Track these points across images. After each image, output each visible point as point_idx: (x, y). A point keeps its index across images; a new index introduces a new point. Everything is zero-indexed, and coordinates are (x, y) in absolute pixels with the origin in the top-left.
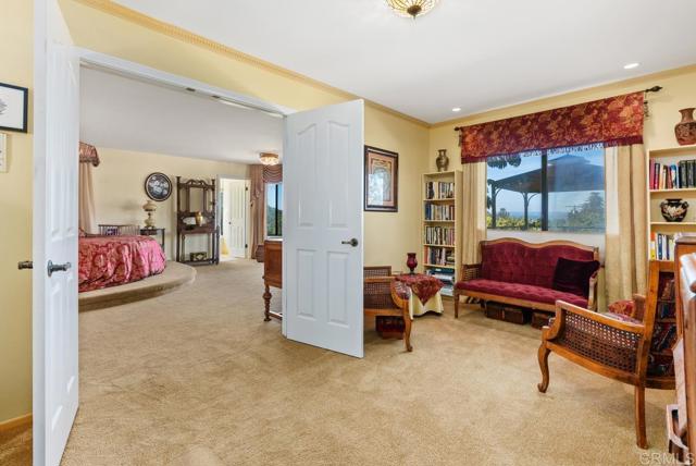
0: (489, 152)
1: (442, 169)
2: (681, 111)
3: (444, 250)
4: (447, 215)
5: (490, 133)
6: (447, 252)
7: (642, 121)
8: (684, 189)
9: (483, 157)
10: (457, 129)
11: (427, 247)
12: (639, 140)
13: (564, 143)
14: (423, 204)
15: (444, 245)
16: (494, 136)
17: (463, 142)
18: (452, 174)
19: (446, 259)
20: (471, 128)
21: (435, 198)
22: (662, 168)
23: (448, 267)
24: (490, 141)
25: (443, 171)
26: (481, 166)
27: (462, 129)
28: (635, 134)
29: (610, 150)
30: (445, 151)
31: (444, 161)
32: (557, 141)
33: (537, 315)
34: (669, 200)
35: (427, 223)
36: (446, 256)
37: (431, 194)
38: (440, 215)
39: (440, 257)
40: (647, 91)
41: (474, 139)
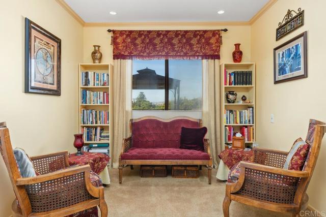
0: (135, 53)
1: (97, 61)
2: (235, 45)
3: (99, 129)
4: (102, 100)
5: (135, 39)
6: (101, 130)
7: (220, 46)
8: (236, 86)
9: (130, 56)
10: (109, 31)
11: (83, 127)
12: (218, 57)
13: (182, 54)
14: (80, 90)
15: (99, 124)
16: (138, 41)
17: (114, 42)
18: (106, 67)
19: (101, 136)
20: (122, 33)
21: (91, 85)
22: (228, 74)
23: (102, 142)
24: (135, 45)
25: (97, 63)
26: (128, 62)
27: (114, 32)
28: (216, 53)
29: (205, 61)
30: (99, 47)
31: (98, 55)
32: (178, 52)
33: (175, 168)
34: (230, 92)
35: (83, 107)
36: (101, 133)
37: (87, 82)
38: (95, 99)
39: (95, 135)
40: (222, 30)
41: (124, 41)
